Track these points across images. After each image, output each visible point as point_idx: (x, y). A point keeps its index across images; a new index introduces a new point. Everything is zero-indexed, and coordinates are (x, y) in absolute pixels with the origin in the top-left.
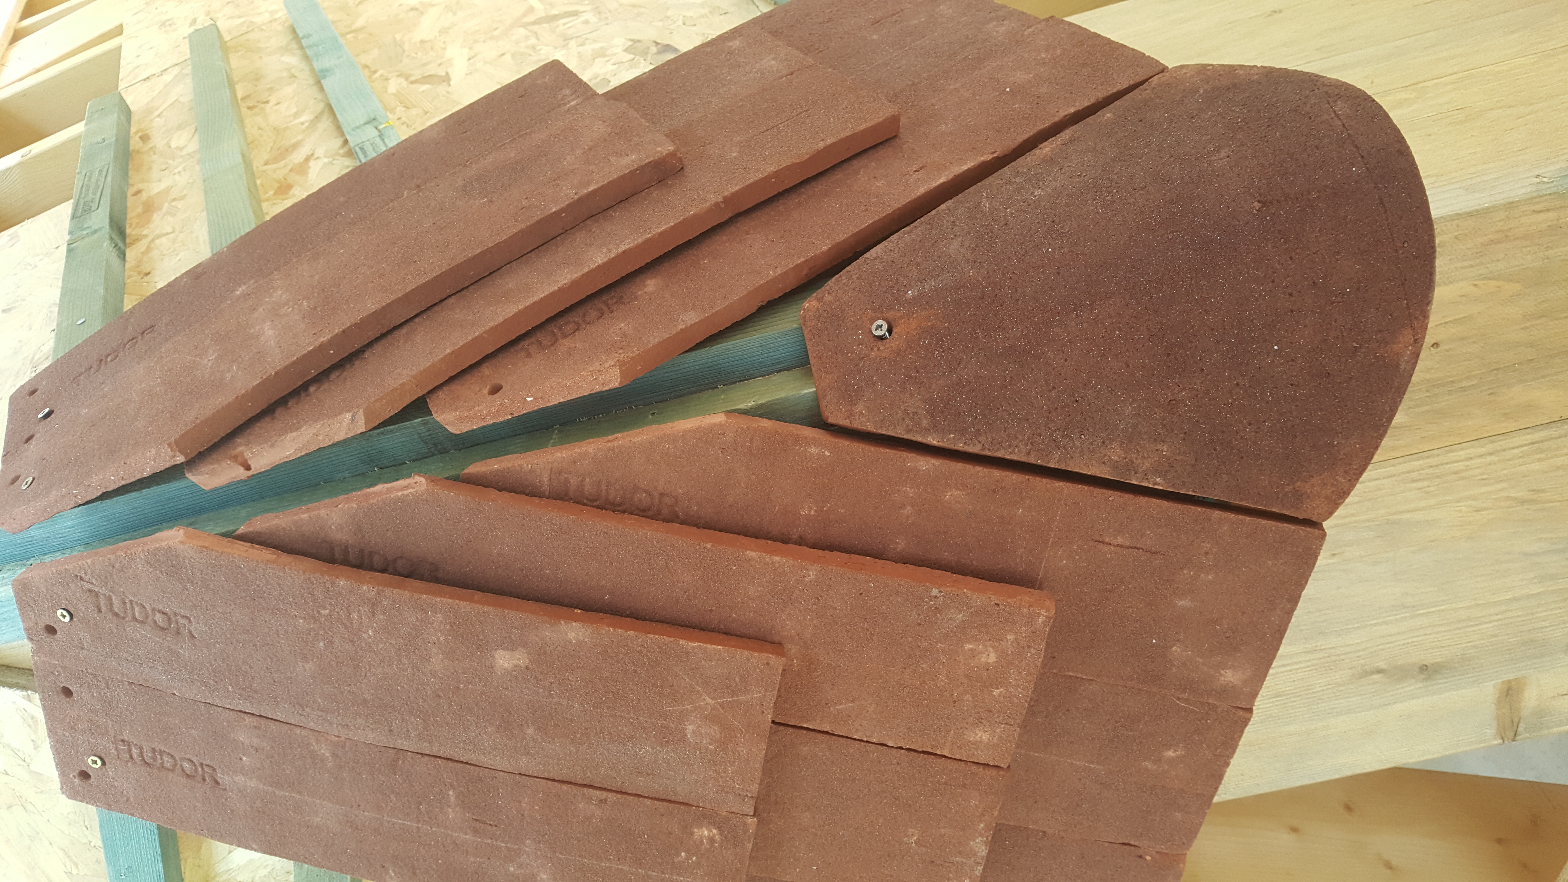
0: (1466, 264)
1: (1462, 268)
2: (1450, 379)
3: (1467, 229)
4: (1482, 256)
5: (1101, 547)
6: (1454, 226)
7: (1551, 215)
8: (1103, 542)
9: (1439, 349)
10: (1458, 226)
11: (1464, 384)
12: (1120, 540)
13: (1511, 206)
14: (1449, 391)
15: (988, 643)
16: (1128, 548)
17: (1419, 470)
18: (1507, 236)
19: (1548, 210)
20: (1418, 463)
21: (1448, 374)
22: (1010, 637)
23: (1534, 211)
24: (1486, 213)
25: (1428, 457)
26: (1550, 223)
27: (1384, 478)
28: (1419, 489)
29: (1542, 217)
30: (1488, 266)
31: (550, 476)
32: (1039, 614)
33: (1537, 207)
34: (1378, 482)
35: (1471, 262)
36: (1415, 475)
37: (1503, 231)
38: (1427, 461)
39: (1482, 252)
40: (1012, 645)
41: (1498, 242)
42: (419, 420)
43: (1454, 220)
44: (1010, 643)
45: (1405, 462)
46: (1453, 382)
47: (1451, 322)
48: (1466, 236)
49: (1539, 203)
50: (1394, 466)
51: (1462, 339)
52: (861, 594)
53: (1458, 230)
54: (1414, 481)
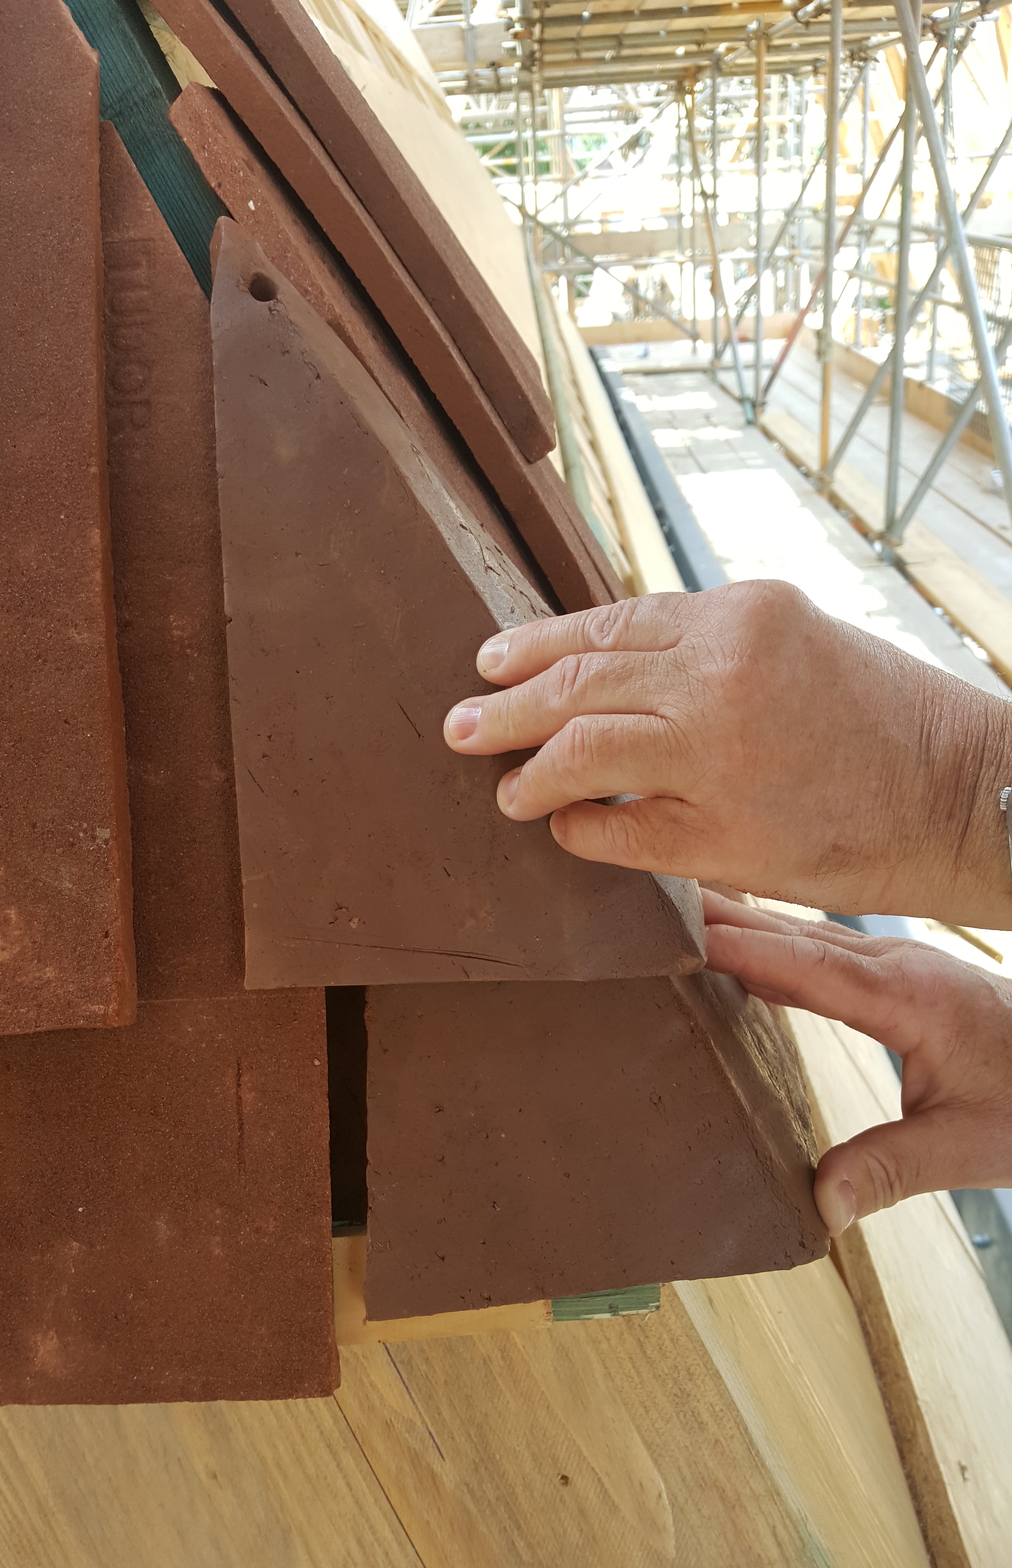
0: (685, 1470)
1: (679, 1468)
2: (522, 1522)
3: (731, 1451)
4: (701, 1486)
5: (231, 1072)
6: (731, 1432)
7: (774, 1553)
8: (239, 1075)
9: (561, 1487)
10: (732, 1437)
11: (520, 1544)
12: (248, 1097)
13: (775, 1494)
14: (505, 1528)
15: (27, 941)
16: (239, 1113)
17: (377, 1540)
18: (734, 1507)
19: (779, 1545)
20: (387, 1534)
21: (529, 1516)
22: (50, 973)
23: (774, 1527)
24: (757, 1466)
25: (400, 1544)
26: (763, 1555)
27: (353, 1496)
28: (349, 1554)
29: (769, 1541)
30: (690, 1502)
31: (139, 240)
32: (107, 1002)
33: (780, 1530)
34: (345, 1490)
35: (689, 1477)
36: (368, 1537)
37: (738, 1500)
38: (395, 1545)
39: (706, 1484)
40: (35, 979)
41: (723, 1499)
42: (159, 86)
43: (739, 1428)
44: (37, 975)
45: (385, 1515)
46: (519, 1528)
47: (602, 1486)
48: (722, 1454)
49: (785, 1527)
50: (376, 1501)
51: (582, 1512)
52: (66, 722)
53: (725, 1439)
54: (359, 1541)
